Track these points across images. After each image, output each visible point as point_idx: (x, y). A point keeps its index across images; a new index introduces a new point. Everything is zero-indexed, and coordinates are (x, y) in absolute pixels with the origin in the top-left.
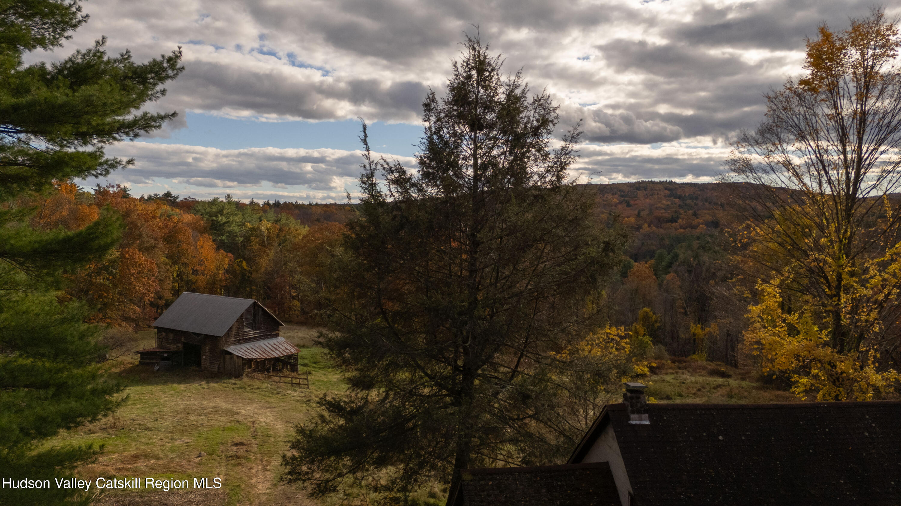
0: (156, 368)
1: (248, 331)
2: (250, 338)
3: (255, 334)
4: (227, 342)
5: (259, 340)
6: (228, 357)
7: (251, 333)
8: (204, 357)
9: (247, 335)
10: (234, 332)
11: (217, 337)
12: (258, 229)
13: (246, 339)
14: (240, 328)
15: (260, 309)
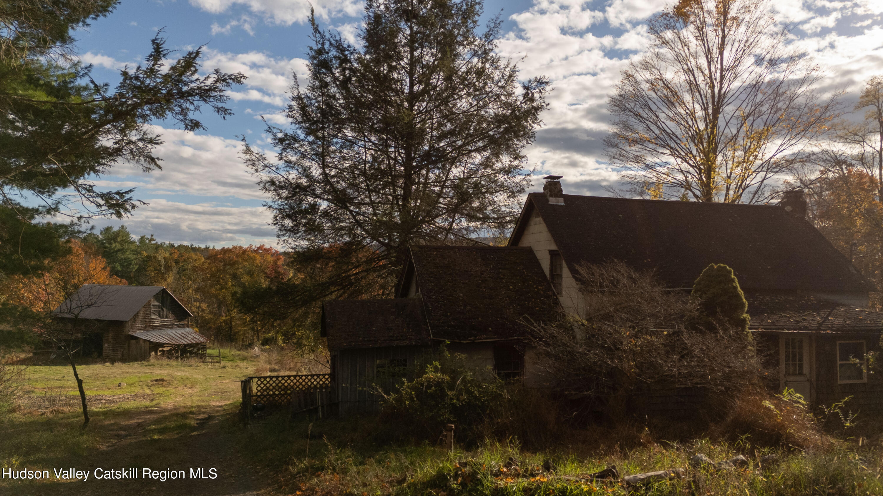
0: (53, 356)
1: (156, 319)
2: (157, 326)
3: (162, 322)
4: (132, 327)
5: (167, 328)
6: (133, 341)
7: (158, 322)
8: (106, 345)
9: (154, 322)
10: (141, 317)
11: (122, 322)
12: (155, 258)
13: (153, 327)
14: (147, 314)
15: (169, 298)
